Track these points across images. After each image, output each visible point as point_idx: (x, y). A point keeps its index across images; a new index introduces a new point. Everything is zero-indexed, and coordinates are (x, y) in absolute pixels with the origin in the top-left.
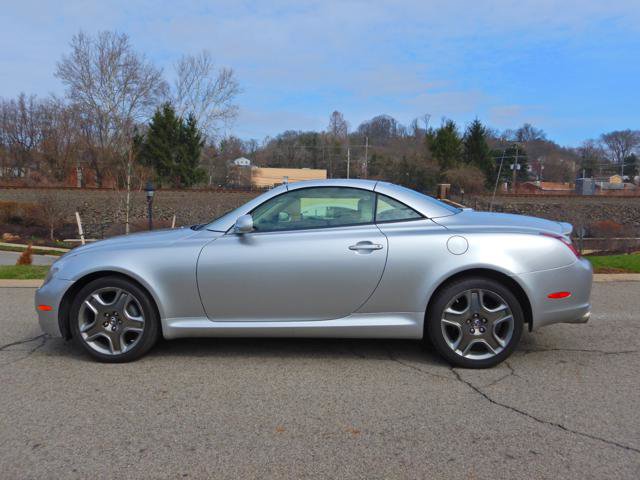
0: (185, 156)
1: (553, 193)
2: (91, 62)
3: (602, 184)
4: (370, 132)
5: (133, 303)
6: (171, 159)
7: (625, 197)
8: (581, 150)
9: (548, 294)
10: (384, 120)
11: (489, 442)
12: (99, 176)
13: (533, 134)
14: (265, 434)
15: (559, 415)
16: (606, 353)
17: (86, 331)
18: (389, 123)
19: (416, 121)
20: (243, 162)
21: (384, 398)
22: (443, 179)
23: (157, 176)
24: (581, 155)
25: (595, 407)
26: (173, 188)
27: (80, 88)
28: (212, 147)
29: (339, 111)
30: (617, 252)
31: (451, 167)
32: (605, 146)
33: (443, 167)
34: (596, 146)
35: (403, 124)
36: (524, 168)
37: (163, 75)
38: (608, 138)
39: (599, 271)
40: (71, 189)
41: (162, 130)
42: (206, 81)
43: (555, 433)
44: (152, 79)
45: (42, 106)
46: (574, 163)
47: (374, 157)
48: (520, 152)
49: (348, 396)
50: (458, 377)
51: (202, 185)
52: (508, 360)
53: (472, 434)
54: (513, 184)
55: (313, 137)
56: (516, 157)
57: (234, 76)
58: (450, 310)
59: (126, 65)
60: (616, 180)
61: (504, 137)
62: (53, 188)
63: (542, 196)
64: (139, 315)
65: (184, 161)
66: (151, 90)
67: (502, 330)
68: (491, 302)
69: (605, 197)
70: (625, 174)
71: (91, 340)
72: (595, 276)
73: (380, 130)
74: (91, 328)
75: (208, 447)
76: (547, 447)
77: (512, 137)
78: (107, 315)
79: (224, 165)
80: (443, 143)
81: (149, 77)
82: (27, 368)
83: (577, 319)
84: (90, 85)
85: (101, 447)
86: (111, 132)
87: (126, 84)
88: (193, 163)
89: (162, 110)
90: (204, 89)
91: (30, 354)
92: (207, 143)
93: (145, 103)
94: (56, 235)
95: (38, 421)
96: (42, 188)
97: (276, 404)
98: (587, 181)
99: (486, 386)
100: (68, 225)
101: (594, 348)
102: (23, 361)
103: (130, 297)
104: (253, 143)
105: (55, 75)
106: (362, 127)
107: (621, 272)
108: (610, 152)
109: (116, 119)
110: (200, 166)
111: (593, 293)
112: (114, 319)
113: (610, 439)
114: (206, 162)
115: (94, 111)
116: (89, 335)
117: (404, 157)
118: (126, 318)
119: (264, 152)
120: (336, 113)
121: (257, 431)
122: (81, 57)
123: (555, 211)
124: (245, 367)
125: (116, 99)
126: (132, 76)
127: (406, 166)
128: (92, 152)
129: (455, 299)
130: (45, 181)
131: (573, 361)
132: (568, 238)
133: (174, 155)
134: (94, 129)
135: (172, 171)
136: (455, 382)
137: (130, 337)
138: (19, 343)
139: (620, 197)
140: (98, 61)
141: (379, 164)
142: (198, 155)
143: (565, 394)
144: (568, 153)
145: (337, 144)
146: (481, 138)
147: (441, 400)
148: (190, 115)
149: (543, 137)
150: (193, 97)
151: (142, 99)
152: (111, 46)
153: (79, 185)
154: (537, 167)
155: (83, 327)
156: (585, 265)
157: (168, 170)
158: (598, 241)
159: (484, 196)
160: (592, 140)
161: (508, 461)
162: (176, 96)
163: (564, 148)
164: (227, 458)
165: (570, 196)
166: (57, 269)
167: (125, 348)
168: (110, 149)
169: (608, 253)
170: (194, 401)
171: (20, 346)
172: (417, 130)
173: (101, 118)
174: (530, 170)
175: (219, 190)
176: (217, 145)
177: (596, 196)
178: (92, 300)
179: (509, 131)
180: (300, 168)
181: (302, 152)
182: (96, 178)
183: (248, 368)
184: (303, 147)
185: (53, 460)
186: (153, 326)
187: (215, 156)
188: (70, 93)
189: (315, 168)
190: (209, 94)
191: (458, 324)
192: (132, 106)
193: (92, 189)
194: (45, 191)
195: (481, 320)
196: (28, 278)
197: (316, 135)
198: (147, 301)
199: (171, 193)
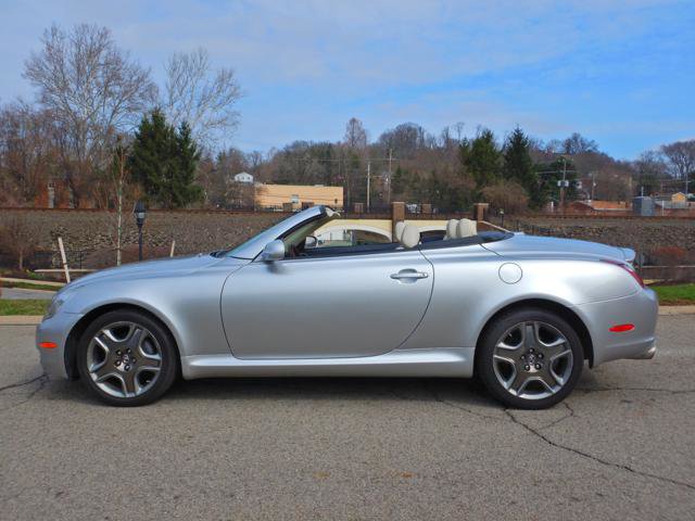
0: (178, 172)
1: (607, 214)
2: (65, 60)
3: (663, 203)
4: (393, 142)
5: (148, 339)
6: (160, 175)
7: (690, 218)
8: (638, 163)
9: (610, 326)
10: (409, 129)
11: (551, 484)
12: (75, 194)
13: (583, 145)
14: (309, 480)
15: (625, 457)
16: (674, 393)
17: (96, 371)
18: (415, 134)
19: (447, 130)
20: (245, 178)
21: (433, 441)
22: (480, 198)
23: (144, 194)
24: (638, 170)
25: (663, 448)
26: (163, 209)
27: (52, 91)
28: (208, 160)
29: (356, 118)
30: (682, 281)
31: (488, 183)
32: (666, 159)
33: (480, 183)
34: (656, 159)
35: (432, 133)
36: (573, 184)
37: (151, 75)
38: (669, 150)
39: (663, 303)
40: (44, 210)
41: (150, 141)
42: (201, 83)
43: (622, 475)
44: (139, 81)
45: (7, 112)
46: (631, 179)
47: (399, 172)
48: (569, 166)
49: (393, 440)
50: (513, 419)
51: (197, 205)
52: (566, 401)
53: (533, 477)
54: (561, 203)
55: (326, 149)
56: (564, 172)
57: (235, 77)
58: (502, 345)
59: (107, 64)
60: (680, 199)
61: (550, 148)
62: (23, 209)
63: (595, 217)
64: (155, 352)
65: (177, 177)
66: (137, 94)
67: (560, 367)
68: (548, 336)
69: (667, 218)
70: (689, 192)
71: (100, 381)
72: (660, 308)
73: (404, 140)
74: (101, 367)
75: (248, 493)
76: (614, 489)
77: (559, 149)
78: (120, 352)
79: (223, 182)
80: (478, 155)
81: (134, 78)
82: (30, 413)
83: (641, 354)
84: (65, 88)
85: (131, 494)
86: (89, 144)
87: (106, 86)
88: (187, 179)
89: (150, 117)
90: (199, 92)
91: (29, 397)
92: (203, 156)
93: (129, 109)
94: (26, 264)
95: (55, 468)
96: (9, 209)
97: (316, 448)
98: (646, 200)
99: (544, 428)
100: (41, 252)
101: (660, 387)
102: (23, 405)
103: (146, 332)
104: (256, 155)
105: (22, 75)
106: (384, 137)
107: (687, 304)
108: (672, 166)
109: (96, 128)
110: (195, 183)
111: (657, 327)
112: (127, 358)
113: (681, 481)
114: (201, 178)
115: (70, 119)
116: (99, 376)
117: (434, 173)
118: (141, 356)
119: (268, 166)
120: (353, 121)
121: (299, 476)
122: (54, 55)
123: (610, 235)
124: (275, 410)
125: (95, 104)
126: (114, 76)
127: (436, 182)
128: (66, 166)
129: (508, 332)
130: (12, 201)
131: (638, 400)
132: (630, 265)
133: (164, 170)
134: (69, 139)
135: (161, 189)
136: (509, 424)
137: (144, 377)
138: (14, 386)
139: (684, 218)
140: (73, 59)
141: (404, 180)
142: (193, 169)
143: (631, 435)
144: (623, 168)
145: (356, 157)
146: (524, 151)
147: (496, 442)
148: (184, 124)
149: (594, 148)
150: (187, 102)
151: (125, 104)
152: (89, 41)
153: (51, 205)
154: (587, 183)
155: (92, 366)
156: (650, 295)
157: (157, 188)
158: (660, 270)
159: (528, 217)
160: (651, 153)
161: (573, 503)
162: (167, 100)
163: (619, 162)
164: (271, 504)
165: (627, 218)
166: (61, 302)
167: (139, 390)
168: (88, 162)
169: (671, 283)
170: (224, 445)
171: (16, 390)
172: (448, 140)
173: (78, 126)
174: (580, 187)
175: (218, 211)
176: (215, 158)
177: (656, 218)
178: (102, 336)
179: (556, 142)
180: (312, 184)
181: (315, 166)
182: (71, 196)
183: (279, 411)
184: (315, 160)
185: (81, 507)
186: (172, 364)
187: (213, 170)
188: (40, 97)
189: (330, 185)
190: (205, 99)
191: (511, 361)
192: (114, 112)
193: (69, 210)
194: (12, 212)
195: (537, 356)
196: (8, 314)
197: (330, 146)
198: (165, 337)
199: (161, 214)
